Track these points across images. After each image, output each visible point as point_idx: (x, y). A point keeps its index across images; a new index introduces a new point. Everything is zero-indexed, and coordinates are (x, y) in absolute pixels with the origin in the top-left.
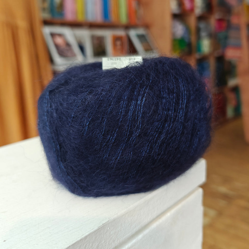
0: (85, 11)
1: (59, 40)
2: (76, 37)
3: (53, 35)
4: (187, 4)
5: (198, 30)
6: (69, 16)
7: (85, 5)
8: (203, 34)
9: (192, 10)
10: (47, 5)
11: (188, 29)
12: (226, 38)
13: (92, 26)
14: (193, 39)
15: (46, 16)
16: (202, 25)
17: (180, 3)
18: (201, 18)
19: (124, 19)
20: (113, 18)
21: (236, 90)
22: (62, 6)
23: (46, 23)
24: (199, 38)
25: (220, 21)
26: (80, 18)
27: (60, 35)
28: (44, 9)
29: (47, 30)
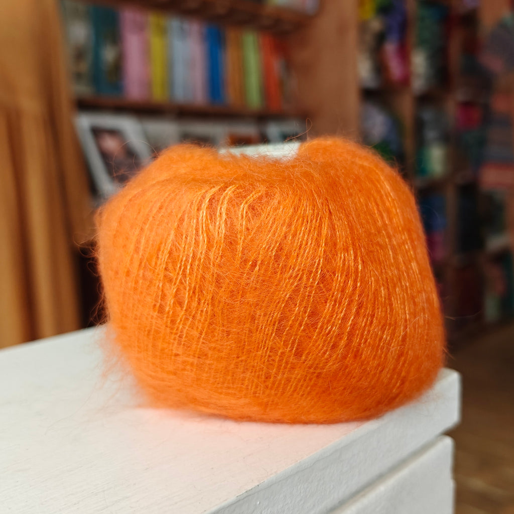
0: (169, 82)
1: (111, 144)
3: (97, 132)
4: (395, 69)
5: (419, 126)
6: (134, 91)
7: (169, 66)
8: (431, 134)
9: (406, 81)
10: (85, 67)
11: (396, 122)
12: (482, 142)
13: (184, 113)
14: (409, 144)
15: (84, 90)
16: (428, 115)
17: (380, 68)
18: (424, 100)
19: (254, 99)
20: (231, 97)
22: (118, 68)
23: (84, 106)
24: (421, 144)
25: (467, 105)
26: (158, 95)
27: (114, 133)
28: (78, 76)
29: (85, 122)
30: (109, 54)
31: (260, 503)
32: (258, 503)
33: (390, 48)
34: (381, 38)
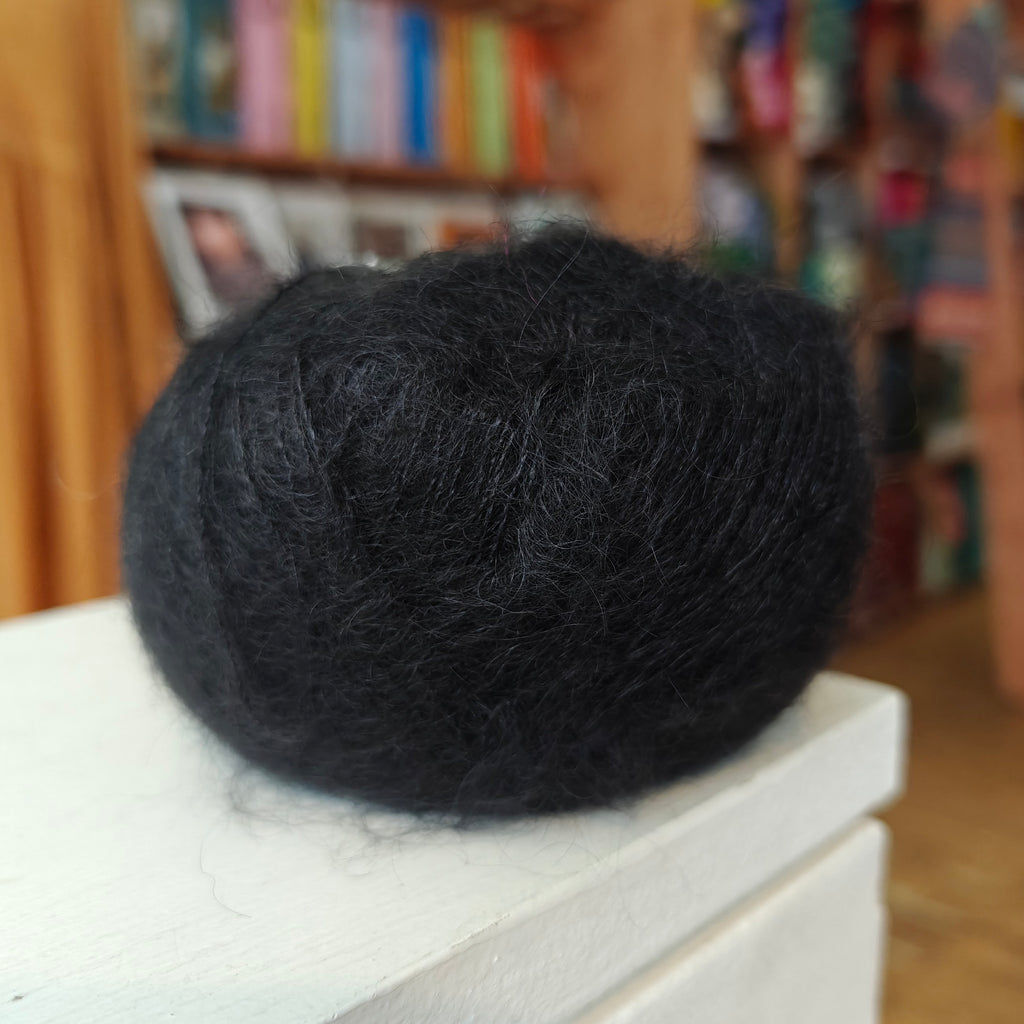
0: (330, 118)
1: (216, 236)
2: (287, 224)
3: (190, 212)
4: (763, 101)
5: (808, 215)
6: (261, 131)
7: (330, 88)
8: (829, 231)
9: (782, 129)
10: (168, 83)
11: (763, 204)
12: (925, 250)
13: (358, 178)
14: (785, 247)
15: (163, 128)
16: (826, 193)
17: (737, 99)
18: (821, 164)
19: (492, 149)
20: (447, 150)
21: (963, 473)
22: (228, 93)
23: (165, 158)
24: (809, 246)
25: (900, 180)
26: (308, 143)
27: (219, 214)
28: (156, 102)
29: (165, 191)
30: (212, 61)
31: (499, 958)
32: (496, 959)
33: (757, 64)
34: (737, 45)
